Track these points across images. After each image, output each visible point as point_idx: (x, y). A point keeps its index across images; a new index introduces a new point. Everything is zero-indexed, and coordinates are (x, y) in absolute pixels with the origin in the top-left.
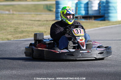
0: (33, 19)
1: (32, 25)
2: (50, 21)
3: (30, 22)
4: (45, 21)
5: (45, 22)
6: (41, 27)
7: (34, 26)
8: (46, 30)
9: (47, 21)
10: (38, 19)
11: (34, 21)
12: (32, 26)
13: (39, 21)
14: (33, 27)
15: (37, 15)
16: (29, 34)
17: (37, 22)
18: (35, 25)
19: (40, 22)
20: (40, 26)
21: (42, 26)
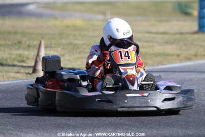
0: (154, 30)
1: (152, 42)
2: (187, 33)
3: (148, 35)
4: (177, 33)
5: (178, 36)
6: (169, 47)
7: (155, 44)
8: (179, 52)
9: (181, 34)
10: (162, 29)
11: (156, 33)
12: (151, 44)
13: (165, 33)
14: (153, 46)
15: (161, 21)
16: (145, 59)
17: (160, 36)
18: (157, 42)
19: (166, 37)
20: (167, 43)
21: (172, 43)
